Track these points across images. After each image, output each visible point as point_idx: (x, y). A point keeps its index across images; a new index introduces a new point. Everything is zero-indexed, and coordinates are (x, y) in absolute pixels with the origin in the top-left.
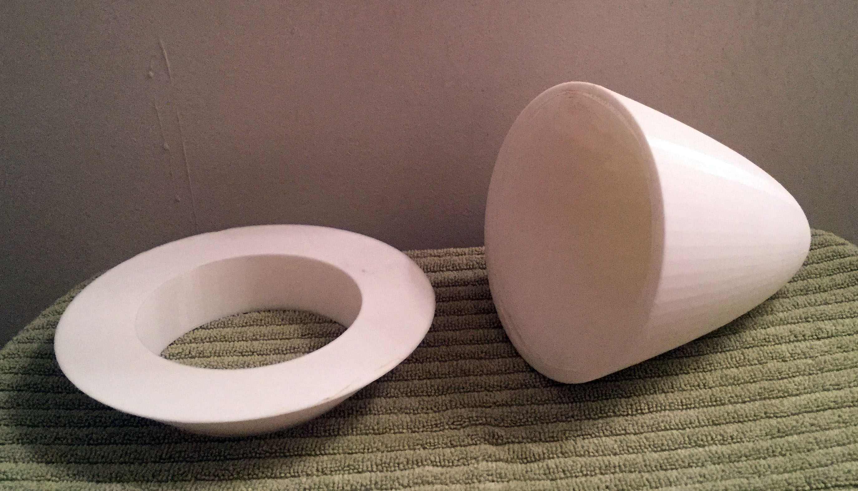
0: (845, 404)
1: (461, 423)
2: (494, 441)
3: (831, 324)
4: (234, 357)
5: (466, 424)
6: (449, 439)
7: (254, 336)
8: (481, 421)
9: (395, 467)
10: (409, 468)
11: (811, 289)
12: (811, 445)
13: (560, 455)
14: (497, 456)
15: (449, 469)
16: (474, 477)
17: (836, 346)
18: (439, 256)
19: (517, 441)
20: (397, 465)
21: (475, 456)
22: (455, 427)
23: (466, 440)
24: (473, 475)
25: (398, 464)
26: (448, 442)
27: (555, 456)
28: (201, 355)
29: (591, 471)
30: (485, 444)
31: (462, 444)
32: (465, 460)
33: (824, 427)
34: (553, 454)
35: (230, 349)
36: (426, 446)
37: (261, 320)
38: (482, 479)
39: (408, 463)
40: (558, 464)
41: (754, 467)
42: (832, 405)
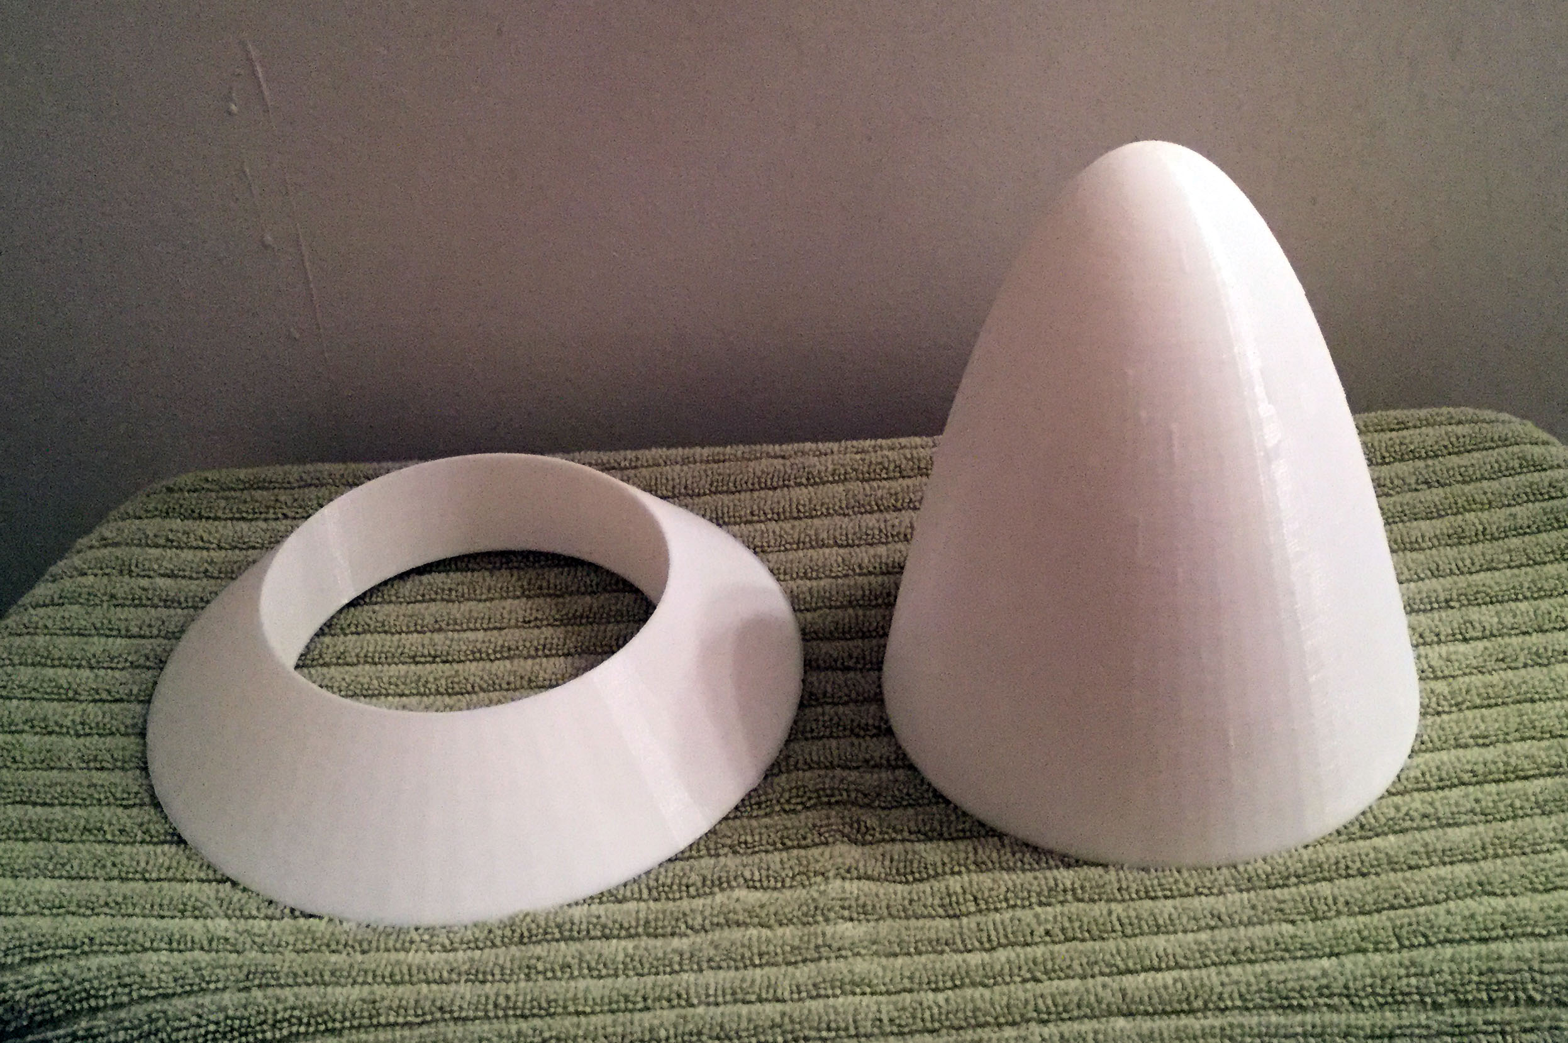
0: (1491, 777)
1: (804, 799)
2: (859, 837)
3: (1493, 613)
4: (400, 666)
5: (812, 802)
6: (779, 834)
7: (436, 622)
8: (839, 798)
9: (680, 892)
10: (705, 894)
11: (1468, 534)
12: (1416, 857)
13: (973, 867)
14: (862, 871)
15: (776, 894)
16: (819, 912)
17: (1494, 658)
18: (783, 457)
19: (899, 837)
20: (684, 888)
21: (823, 870)
22: (792, 807)
23: (809, 835)
24: (816, 908)
25: (688, 887)
26: (777, 840)
27: (963, 869)
28: (341, 661)
29: (1023, 899)
30: (843, 842)
31: (803, 843)
32: (805, 875)
33: (1444, 821)
34: (959, 865)
35: (393, 650)
36: (738, 849)
37: (450, 590)
38: (832, 915)
39: (704, 885)
40: (967, 885)
41: (1307, 900)
42: (1466, 777)
